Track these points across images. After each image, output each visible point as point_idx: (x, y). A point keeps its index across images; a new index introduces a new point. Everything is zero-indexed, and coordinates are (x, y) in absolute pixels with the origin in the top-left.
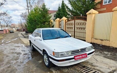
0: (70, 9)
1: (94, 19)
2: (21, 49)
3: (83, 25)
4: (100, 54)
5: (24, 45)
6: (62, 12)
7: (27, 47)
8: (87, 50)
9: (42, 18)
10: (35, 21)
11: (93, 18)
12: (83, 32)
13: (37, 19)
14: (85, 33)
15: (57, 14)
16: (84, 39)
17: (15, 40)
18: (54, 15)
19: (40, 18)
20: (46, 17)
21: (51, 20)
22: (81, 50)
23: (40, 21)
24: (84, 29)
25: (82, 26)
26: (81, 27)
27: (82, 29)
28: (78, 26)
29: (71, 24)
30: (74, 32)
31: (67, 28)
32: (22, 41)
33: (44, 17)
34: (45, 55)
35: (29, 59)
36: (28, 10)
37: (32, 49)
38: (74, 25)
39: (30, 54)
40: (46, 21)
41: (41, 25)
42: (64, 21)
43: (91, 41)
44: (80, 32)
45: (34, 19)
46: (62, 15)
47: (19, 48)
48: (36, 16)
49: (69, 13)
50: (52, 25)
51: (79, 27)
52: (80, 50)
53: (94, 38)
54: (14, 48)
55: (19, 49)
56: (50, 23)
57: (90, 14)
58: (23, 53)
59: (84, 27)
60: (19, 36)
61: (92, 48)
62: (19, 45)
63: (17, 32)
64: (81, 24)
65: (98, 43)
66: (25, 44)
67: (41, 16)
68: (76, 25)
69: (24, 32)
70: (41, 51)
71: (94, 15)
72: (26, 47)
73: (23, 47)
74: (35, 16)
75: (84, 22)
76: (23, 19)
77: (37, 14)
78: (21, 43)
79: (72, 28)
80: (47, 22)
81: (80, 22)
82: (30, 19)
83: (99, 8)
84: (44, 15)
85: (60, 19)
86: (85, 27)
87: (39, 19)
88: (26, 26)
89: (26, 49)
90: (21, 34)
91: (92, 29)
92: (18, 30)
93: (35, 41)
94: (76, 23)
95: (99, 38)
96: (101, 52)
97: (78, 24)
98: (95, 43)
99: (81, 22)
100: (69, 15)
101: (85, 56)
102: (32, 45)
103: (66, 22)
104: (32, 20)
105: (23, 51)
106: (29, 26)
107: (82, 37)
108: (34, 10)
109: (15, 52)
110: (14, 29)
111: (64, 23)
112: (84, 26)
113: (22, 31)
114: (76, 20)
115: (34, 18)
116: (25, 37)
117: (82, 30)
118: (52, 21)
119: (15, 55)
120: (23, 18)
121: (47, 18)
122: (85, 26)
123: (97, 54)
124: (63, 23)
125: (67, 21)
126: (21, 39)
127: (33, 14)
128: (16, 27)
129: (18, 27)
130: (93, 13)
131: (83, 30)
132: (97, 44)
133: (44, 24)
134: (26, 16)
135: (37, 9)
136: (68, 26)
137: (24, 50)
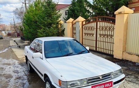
0: (89, 3)
1: (127, 23)
2: (12, 68)
3: (110, 30)
4: (135, 80)
5: (17, 62)
6: (77, 7)
7: (22, 64)
8: (112, 76)
9: (46, 18)
10: (36, 22)
11: (125, 21)
12: (110, 42)
13: (39, 19)
14: (113, 43)
15: (71, 10)
16: (112, 53)
17: (4, 51)
18: (66, 12)
19: (43, 18)
20: (53, 16)
21: (60, 21)
22: (103, 77)
23: (42, 23)
24: (111, 37)
25: (109, 32)
26: (107, 34)
27: (107, 37)
28: (102, 31)
29: (91, 29)
30: (95, 41)
31: (85, 34)
32: (15, 54)
33: (49, 16)
34: (48, 82)
35: (23, 86)
36: (25, 4)
37: (29, 69)
38: (95, 30)
39: (25, 77)
40: (52, 23)
41: (44, 29)
42: (80, 23)
43: (123, 56)
44: (105, 42)
45: (33, 20)
46: (78, 12)
47: (9, 66)
48: (37, 15)
49: (88, 8)
50: (62, 28)
51: (103, 33)
52: (101, 78)
53: (127, 52)
54: (2, 66)
55: (10, 68)
56: (59, 25)
57: (120, 13)
58: (15, 75)
59: (110, 34)
60: (11, 45)
61: (121, 72)
62: (10, 61)
63: (8, 37)
64: (106, 29)
65: (133, 61)
66: (18, 60)
67: (45, 14)
68: (98, 29)
69: (19, 39)
70: (42, 75)
71: (126, 16)
72: (20, 66)
73: (16, 65)
74: (35, 14)
75: (111, 25)
76: (18, 18)
77: (38, 11)
78: (13, 59)
79: (93, 35)
80: (54, 24)
81: (105, 26)
82: (28, 19)
83: (137, 2)
84: (49, 13)
85: (75, 19)
86: (112, 34)
87: (42, 20)
88: (22, 30)
89: (19, 69)
90: (15, 41)
91: (124, 38)
92: (9, 35)
93: (33, 58)
94: (98, 27)
95: (135, 52)
96: (137, 77)
97: (103, 29)
98: (128, 61)
99: (107, 25)
100: (89, 12)
101: (110, 85)
102: (29, 64)
103: (84, 25)
104: (31, 21)
105: (15, 72)
106: (25, 30)
107: (108, 49)
108: (35, 5)
109: (3, 74)
110: (3, 32)
111: (81, 26)
112: (110, 32)
113: (15, 36)
114: (98, 23)
115: (34, 17)
116: (19, 47)
117: (108, 39)
118: (62, 22)
119: (3, 78)
120: (17, 16)
121: (54, 18)
122: (112, 32)
123: (130, 80)
124: (78, 26)
125: (84, 23)
126: (14, 50)
127: (32, 11)
128: (7, 29)
129: (9, 29)
130: (125, 13)
131: (110, 39)
132: (131, 62)
133: (49, 28)
134: (22, 13)
135: (39, 4)
136: (87, 32)
137: (17, 71)
